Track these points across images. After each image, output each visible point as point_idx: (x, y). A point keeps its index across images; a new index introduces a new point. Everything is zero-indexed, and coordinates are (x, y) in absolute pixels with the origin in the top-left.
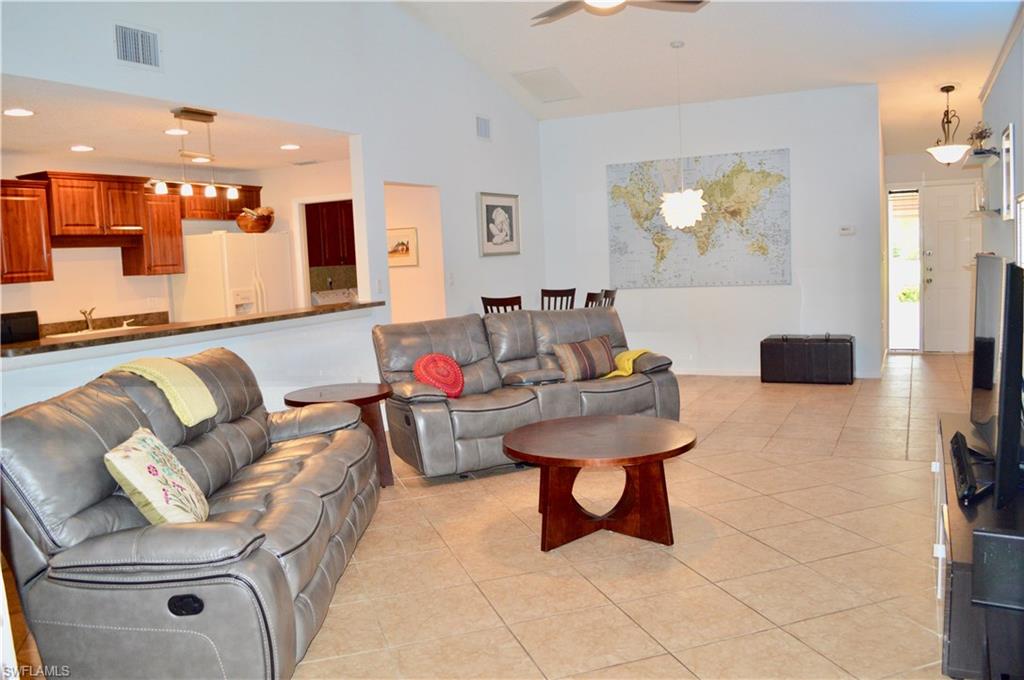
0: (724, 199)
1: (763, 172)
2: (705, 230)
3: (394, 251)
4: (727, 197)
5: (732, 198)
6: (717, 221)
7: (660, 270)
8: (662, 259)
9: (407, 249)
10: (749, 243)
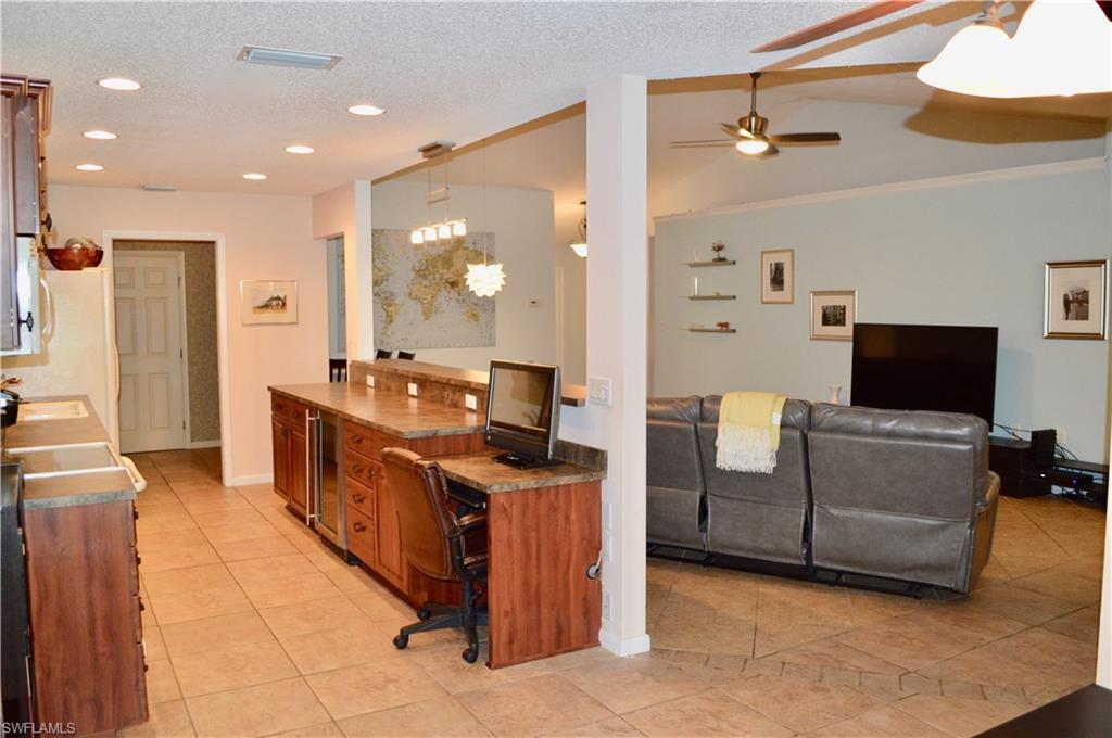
0: (445, 271)
1: (476, 251)
2: (429, 297)
3: (266, 306)
4: (448, 269)
5: (452, 270)
6: (439, 290)
7: (389, 333)
8: (391, 322)
9: (284, 305)
10: (464, 311)
